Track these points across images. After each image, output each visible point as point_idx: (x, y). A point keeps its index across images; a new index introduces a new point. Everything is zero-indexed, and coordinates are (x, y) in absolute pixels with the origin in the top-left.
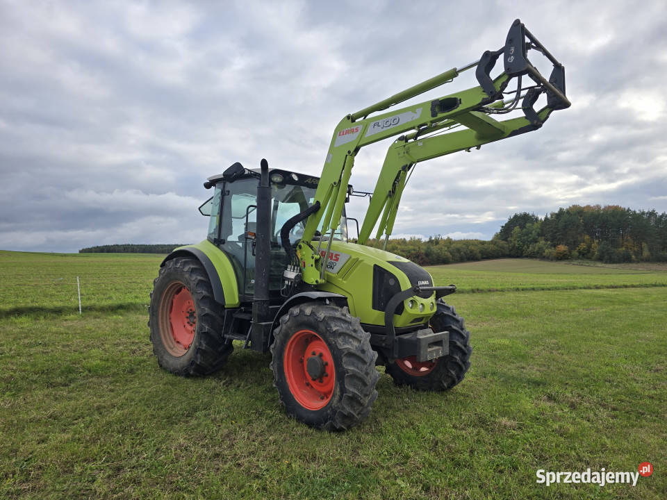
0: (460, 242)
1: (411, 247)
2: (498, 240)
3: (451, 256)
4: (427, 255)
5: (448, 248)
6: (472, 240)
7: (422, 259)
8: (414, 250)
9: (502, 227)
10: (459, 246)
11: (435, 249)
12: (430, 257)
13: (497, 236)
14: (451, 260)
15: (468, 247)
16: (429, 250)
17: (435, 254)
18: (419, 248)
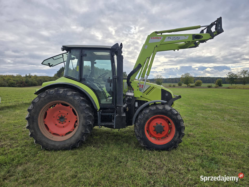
0: (41, 77)
1: (18, 79)
2: (56, 77)
3: (37, 83)
4: (26, 82)
5: (36, 79)
6: (45, 76)
7: (24, 84)
8: (20, 80)
9: (58, 71)
10: (40, 78)
11: (30, 80)
12: (28, 83)
13: (55, 75)
14: (37, 84)
15: (44, 79)
16: (27, 80)
17: (30, 82)
18: (22, 79)
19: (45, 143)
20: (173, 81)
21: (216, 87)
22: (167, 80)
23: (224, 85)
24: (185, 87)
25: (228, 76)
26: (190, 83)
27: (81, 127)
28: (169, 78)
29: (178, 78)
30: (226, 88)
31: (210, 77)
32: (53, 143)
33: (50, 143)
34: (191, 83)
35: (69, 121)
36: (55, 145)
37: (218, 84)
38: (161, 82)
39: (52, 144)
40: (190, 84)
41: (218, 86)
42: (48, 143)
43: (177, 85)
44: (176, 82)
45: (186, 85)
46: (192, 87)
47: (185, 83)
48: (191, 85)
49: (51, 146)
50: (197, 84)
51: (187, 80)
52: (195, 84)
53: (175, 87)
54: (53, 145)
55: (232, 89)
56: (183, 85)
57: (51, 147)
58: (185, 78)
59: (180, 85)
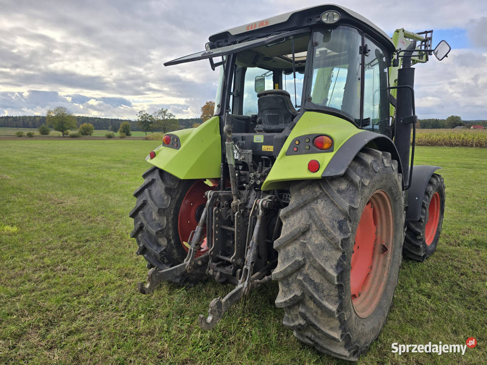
21: (122, 138)
23: (134, 134)
24: (59, 137)
25: (139, 118)
26: (68, 129)
30: (143, 140)
31: (99, 118)
34: (72, 128)
37: (124, 131)
40: (69, 131)
41: (124, 134)
43: (36, 132)
44: (34, 126)
45: (61, 134)
46: (74, 137)
47: (57, 129)
48: (71, 132)
50: (83, 131)
51: (62, 123)
52: (80, 131)
53: (33, 137)
55: (152, 140)
56: (53, 133)
58: (57, 117)
59: (44, 132)
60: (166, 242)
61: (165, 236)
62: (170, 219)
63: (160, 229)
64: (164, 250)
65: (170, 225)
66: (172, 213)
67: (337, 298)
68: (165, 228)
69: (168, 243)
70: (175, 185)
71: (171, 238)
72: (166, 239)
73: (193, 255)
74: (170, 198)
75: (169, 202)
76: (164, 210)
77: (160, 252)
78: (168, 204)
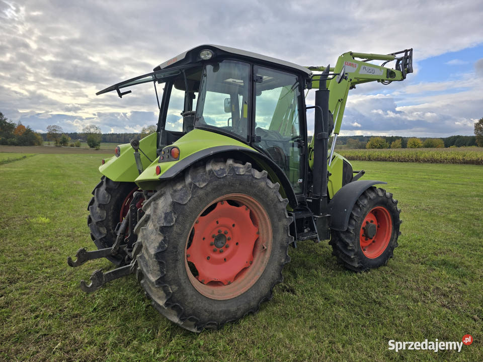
19: (206, 314)
20: (119, 140)
22: (108, 137)
27: (278, 252)
28: (109, 133)
29: (130, 134)
32: (223, 307)
33: (216, 308)
35: (237, 244)
36: (229, 311)
38: (97, 141)
39: (221, 311)
42: (213, 309)
44: (127, 141)
49: (221, 315)
54: (225, 312)
57: (222, 317)
60: (106, 231)
61: (104, 226)
62: (110, 213)
63: (100, 220)
64: (104, 237)
65: (110, 218)
66: (112, 208)
67: (159, 272)
68: (105, 219)
69: (107, 232)
70: (115, 187)
71: (111, 228)
72: (105, 229)
73: (118, 241)
74: (110, 196)
75: (109, 200)
76: (104, 205)
77: (100, 238)
78: (108, 201)
